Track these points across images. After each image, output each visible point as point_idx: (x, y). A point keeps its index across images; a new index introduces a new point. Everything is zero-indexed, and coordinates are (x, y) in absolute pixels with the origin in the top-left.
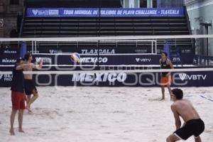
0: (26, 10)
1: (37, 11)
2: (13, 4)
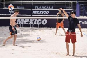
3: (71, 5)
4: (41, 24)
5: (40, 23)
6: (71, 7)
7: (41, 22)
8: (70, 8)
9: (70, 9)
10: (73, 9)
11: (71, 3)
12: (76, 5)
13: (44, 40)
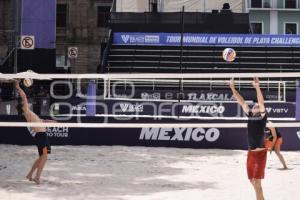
0: (112, 34)
1: (128, 36)
2: (102, 26)
3: (282, 90)
4: (204, 139)
5: (201, 138)
6: (282, 94)
7: (204, 135)
8: (279, 97)
9: (279, 101)
10: (287, 100)
11: (282, 86)
12: (295, 90)
13: (215, 183)
